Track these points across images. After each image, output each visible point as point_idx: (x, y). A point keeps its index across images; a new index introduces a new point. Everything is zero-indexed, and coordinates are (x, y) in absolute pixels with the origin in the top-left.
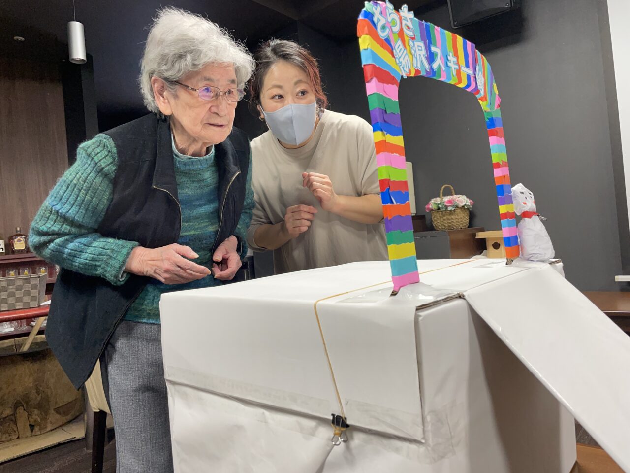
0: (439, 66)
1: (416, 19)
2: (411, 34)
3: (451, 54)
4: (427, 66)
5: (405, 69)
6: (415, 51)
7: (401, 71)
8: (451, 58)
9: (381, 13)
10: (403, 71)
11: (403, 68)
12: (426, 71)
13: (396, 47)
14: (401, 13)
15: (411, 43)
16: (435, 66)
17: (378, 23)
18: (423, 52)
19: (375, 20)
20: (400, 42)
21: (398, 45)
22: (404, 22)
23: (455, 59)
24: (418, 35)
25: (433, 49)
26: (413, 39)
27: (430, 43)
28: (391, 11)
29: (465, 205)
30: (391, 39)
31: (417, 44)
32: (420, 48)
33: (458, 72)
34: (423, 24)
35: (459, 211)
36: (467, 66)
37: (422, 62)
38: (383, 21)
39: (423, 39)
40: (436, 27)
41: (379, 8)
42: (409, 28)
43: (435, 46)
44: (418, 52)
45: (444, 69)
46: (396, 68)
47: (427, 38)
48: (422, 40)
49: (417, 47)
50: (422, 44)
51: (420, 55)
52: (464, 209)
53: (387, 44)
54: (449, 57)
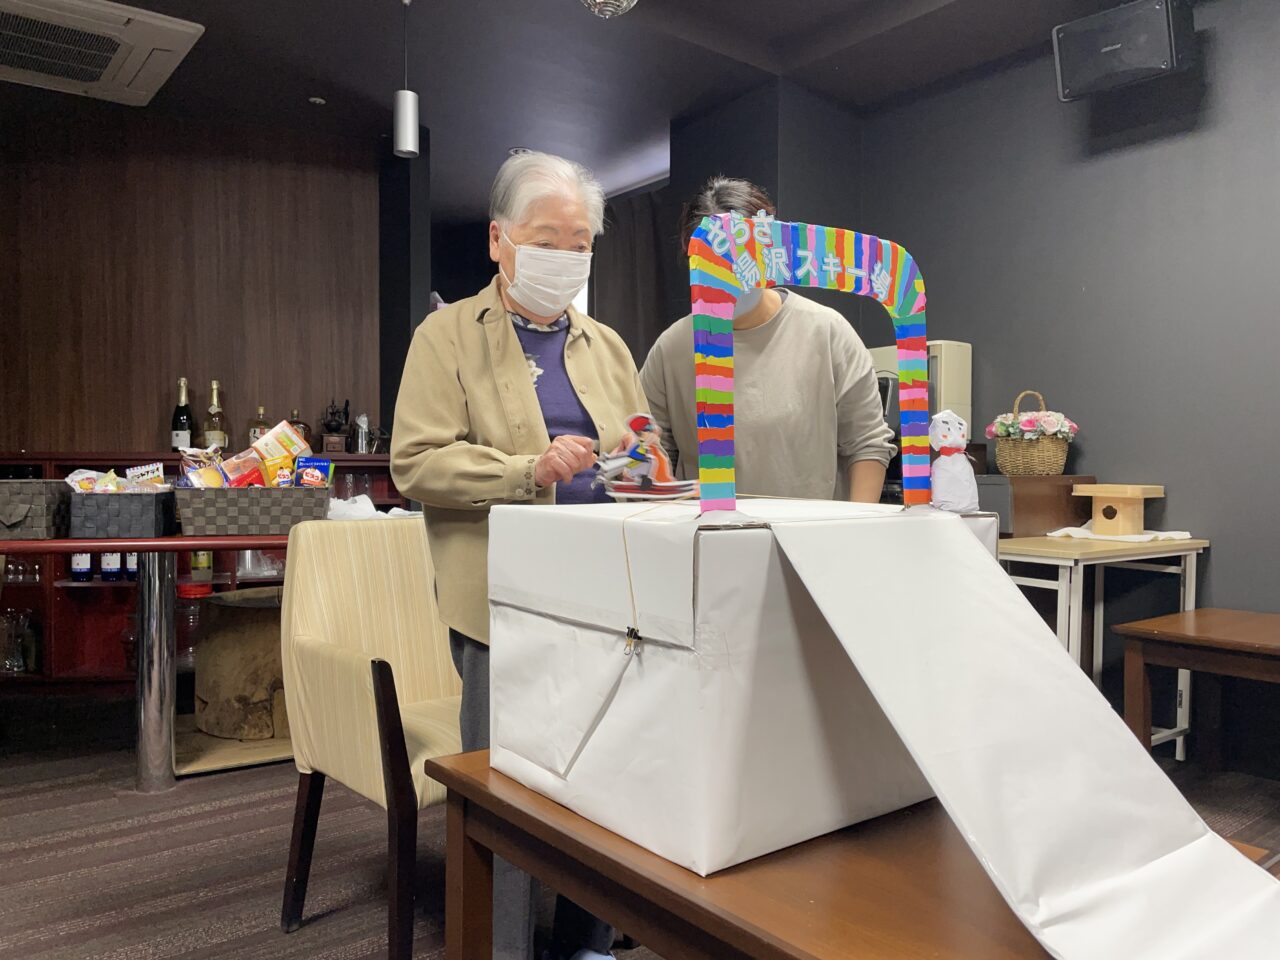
0: (808, 272)
1: (779, 222)
2: (767, 241)
3: (831, 255)
4: (787, 275)
5: (750, 282)
6: (771, 260)
7: (742, 285)
8: (832, 260)
9: (722, 227)
10: (745, 285)
11: (747, 282)
12: (785, 280)
13: (739, 261)
14: (755, 219)
15: (766, 251)
16: (800, 273)
17: (714, 240)
18: (785, 259)
19: (710, 238)
20: (746, 254)
21: (743, 258)
22: (756, 230)
23: (837, 261)
24: (778, 238)
25: (800, 253)
26: (768, 246)
27: (797, 245)
28: (737, 222)
29: (1060, 431)
30: (732, 253)
31: (773, 251)
32: (779, 255)
33: (841, 278)
34: (788, 226)
35: (1045, 442)
36: (858, 265)
37: (779, 270)
38: (722, 235)
39: (784, 243)
40: (809, 226)
41: (718, 223)
42: (765, 234)
43: (805, 248)
44: (774, 260)
45: (815, 274)
46: (736, 284)
47: (792, 241)
48: (783, 245)
49: (773, 255)
50: (783, 251)
51: (777, 263)
52: (1057, 439)
53: (727, 260)
54: (826, 260)
